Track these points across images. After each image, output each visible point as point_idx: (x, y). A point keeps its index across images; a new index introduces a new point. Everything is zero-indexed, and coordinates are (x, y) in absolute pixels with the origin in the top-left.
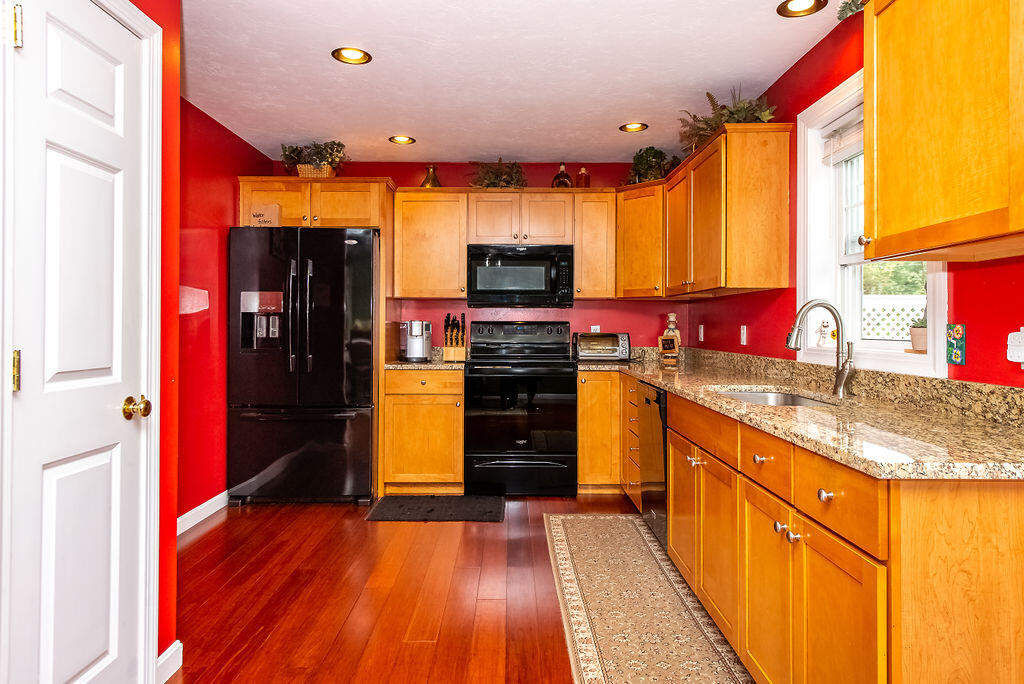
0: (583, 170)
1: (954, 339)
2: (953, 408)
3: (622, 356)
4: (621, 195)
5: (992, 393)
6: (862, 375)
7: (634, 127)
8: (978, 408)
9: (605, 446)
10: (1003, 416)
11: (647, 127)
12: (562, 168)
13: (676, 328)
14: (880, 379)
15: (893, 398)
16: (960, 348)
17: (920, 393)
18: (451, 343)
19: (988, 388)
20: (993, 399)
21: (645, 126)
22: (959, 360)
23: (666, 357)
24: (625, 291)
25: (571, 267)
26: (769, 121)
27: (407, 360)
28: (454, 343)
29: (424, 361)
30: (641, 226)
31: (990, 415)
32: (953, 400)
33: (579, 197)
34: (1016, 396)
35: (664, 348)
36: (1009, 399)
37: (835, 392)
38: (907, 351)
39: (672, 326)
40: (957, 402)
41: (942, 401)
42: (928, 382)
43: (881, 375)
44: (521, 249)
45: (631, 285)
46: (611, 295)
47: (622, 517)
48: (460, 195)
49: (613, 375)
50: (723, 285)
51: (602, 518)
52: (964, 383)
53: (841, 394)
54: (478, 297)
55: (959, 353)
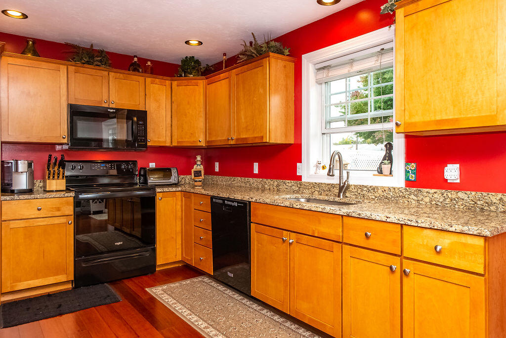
0: (149, 63)
1: (411, 169)
2: (413, 200)
3: (173, 182)
4: (175, 83)
5: (435, 193)
6: (353, 187)
7: (194, 42)
8: (427, 200)
9: (173, 238)
10: (441, 202)
11: (202, 43)
12: (136, 59)
13: (201, 164)
14: (365, 189)
15: (374, 197)
16: (414, 174)
17: (392, 194)
18: (54, 177)
19: (433, 191)
20: (436, 196)
21: (200, 43)
22: (413, 179)
23: (196, 181)
24: (178, 142)
25: (145, 125)
26: (287, 55)
27: (13, 192)
28: (56, 177)
29: (30, 191)
30: (188, 103)
31: (434, 202)
32: (412, 196)
33: (149, 80)
34: (448, 194)
35: (195, 176)
36: (445, 195)
37: (339, 196)
38: (374, 175)
39: (199, 163)
40: (415, 198)
41: (405, 198)
42: (396, 189)
43: (366, 187)
44: (112, 111)
45: (182, 138)
46: (168, 144)
47: (195, 280)
48: (61, 66)
49: (178, 194)
50: (268, 141)
51: (184, 283)
52: (419, 189)
53: (342, 197)
54: (77, 143)
55: (413, 176)
